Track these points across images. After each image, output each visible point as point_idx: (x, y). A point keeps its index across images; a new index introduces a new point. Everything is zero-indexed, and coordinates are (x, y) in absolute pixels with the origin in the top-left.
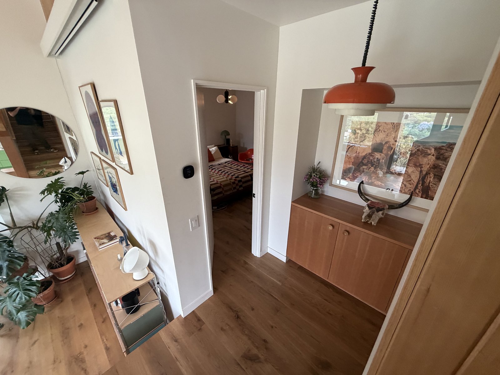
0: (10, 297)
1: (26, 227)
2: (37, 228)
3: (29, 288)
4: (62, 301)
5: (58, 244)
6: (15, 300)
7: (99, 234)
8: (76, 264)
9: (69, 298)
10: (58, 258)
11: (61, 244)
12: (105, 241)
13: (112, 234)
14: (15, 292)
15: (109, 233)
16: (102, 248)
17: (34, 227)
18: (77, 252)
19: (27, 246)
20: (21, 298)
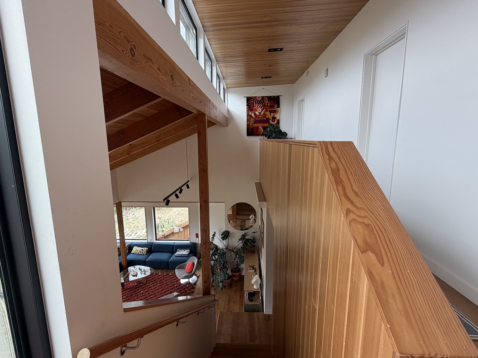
0: (221, 275)
1: (231, 250)
2: (233, 252)
3: (226, 275)
4: (231, 288)
5: (237, 261)
6: (221, 278)
7: (250, 265)
8: (241, 275)
9: (234, 288)
10: (235, 268)
11: (238, 262)
12: (251, 269)
13: (255, 267)
14: (222, 274)
15: (254, 266)
16: (250, 271)
17: (232, 251)
18: (243, 269)
19: (228, 258)
20: (223, 278)
